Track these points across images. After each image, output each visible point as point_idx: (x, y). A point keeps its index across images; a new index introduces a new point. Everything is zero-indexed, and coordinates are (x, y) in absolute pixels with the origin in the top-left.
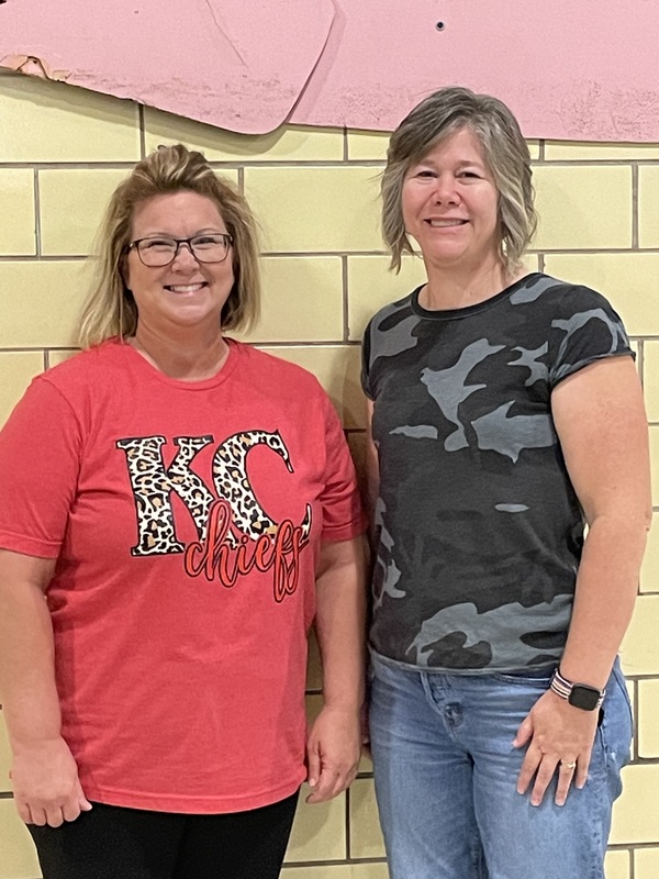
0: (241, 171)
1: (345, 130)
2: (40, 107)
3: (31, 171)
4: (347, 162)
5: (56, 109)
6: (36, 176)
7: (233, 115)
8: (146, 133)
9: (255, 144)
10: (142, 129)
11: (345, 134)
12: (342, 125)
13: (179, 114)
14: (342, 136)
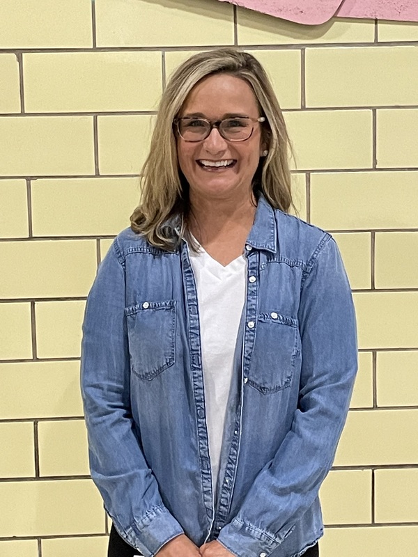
0: (303, 50)
1: (376, 21)
2: (167, 9)
3: (159, 53)
4: (377, 43)
5: (176, 10)
6: (163, 56)
7: (298, 11)
8: (238, 25)
9: (313, 32)
10: (235, 22)
11: (376, 24)
12: (374, 18)
13: (261, 11)
14: (374, 25)
